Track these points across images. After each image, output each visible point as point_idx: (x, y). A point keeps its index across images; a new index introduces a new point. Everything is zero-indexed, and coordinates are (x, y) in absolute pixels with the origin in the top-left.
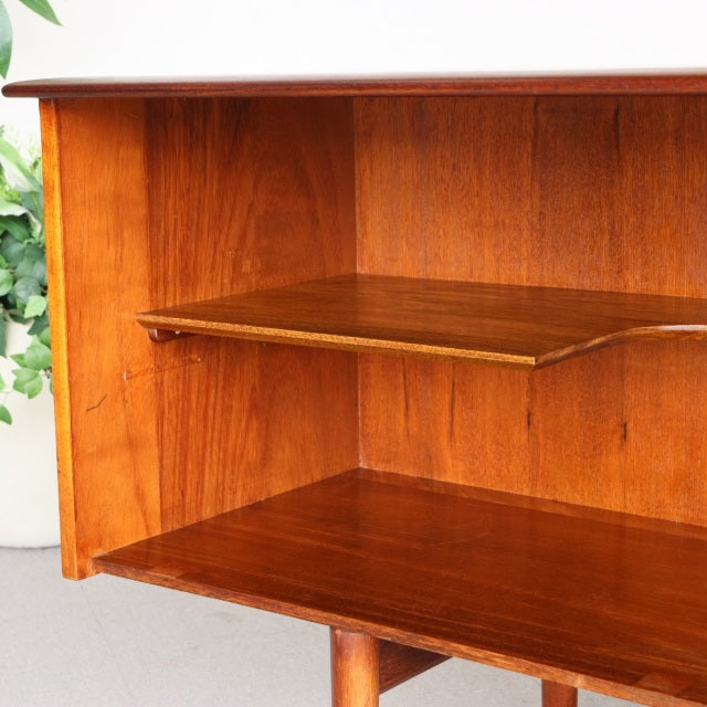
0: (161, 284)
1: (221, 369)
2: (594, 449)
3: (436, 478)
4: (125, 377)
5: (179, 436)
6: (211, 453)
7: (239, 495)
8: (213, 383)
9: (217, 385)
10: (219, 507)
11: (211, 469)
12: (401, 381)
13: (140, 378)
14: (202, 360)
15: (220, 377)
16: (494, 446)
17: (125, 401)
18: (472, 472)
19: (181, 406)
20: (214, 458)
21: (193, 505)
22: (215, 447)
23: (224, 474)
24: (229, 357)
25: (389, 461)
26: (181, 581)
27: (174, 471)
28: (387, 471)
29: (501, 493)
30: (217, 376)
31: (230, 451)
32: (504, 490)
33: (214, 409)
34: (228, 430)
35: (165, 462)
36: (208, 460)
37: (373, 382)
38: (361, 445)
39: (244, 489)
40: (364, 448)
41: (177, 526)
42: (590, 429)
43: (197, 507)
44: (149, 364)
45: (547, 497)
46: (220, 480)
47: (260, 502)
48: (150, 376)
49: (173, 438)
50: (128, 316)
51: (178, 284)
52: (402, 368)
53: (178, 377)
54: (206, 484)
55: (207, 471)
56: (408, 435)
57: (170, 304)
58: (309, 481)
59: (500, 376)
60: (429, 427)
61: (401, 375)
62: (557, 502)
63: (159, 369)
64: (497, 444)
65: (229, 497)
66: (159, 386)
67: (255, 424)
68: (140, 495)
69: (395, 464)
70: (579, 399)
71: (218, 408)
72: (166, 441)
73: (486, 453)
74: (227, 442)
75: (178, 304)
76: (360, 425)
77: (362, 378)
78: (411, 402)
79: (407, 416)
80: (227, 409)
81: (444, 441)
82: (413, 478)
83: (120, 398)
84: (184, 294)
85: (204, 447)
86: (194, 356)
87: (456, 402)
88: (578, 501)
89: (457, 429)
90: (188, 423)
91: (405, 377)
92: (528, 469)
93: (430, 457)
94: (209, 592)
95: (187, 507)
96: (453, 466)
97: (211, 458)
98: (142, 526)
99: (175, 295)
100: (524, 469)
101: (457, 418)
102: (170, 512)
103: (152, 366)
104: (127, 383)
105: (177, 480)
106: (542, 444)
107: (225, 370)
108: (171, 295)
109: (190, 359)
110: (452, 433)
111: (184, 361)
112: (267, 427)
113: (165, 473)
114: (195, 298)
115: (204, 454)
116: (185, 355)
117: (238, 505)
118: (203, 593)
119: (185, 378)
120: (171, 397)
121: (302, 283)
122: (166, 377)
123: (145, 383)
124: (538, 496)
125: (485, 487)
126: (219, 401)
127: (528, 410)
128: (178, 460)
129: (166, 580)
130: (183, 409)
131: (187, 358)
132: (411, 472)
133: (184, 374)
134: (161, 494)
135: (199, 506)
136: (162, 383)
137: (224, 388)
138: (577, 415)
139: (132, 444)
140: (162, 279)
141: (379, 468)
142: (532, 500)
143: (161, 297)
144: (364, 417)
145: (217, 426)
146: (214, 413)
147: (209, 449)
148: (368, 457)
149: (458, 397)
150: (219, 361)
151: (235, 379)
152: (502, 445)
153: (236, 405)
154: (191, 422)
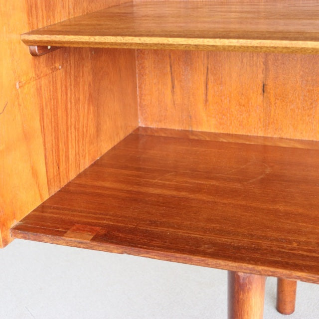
0: (34, 9)
1: (73, 73)
2: (311, 104)
3: (195, 129)
4: (18, 86)
5: (53, 125)
6: (71, 134)
7: (87, 158)
8: (68, 84)
9: (71, 85)
10: (78, 169)
11: (72, 145)
12: (169, 69)
13: (27, 86)
14: (62, 67)
15: (72, 79)
16: (238, 107)
17: (19, 105)
18: (221, 124)
19: (52, 103)
20: (73, 136)
21: (64, 172)
22: (73, 129)
23: (79, 146)
24: (76, 63)
25: (160, 121)
26: (95, 243)
27: (52, 151)
28: (159, 127)
29: (242, 135)
30: (71, 78)
31: (81, 129)
32: (244, 134)
33: (71, 102)
34: (79, 116)
35: (46, 146)
36: (70, 138)
37: (147, 72)
38: (139, 113)
39: (89, 154)
40: (142, 115)
41: (57, 189)
42: (309, 91)
43: (66, 173)
44: (32, 74)
45: (276, 136)
46: (77, 151)
47: (98, 160)
48: (33, 83)
49: (50, 127)
50: (15, 37)
51: (44, 10)
52: (169, 61)
53: (49, 82)
54: (70, 156)
55: (70, 146)
56: (174, 104)
57: (40, 26)
58: (119, 141)
59: (242, 62)
60: (189, 98)
61: (168, 66)
62: (282, 138)
63: (38, 77)
64: (240, 105)
65: (82, 161)
66: (39, 90)
67: (92, 108)
68: (35, 173)
69: (165, 123)
70: (301, 73)
71: (73, 101)
72: (46, 131)
73: (232, 112)
74: (79, 124)
75: (45, 25)
76: (138, 100)
77: (140, 70)
78: (176, 82)
79: (173, 92)
80: (77, 100)
81: (201, 106)
82: (178, 130)
83: (16, 103)
84: (48, 17)
85: (67, 130)
86: (57, 65)
87: (210, 81)
88: (298, 137)
89: (210, 98)
90: (57, 115)
91: (171, 67)
92: (262, 120)
93: (191, 117)
94: (122, 250)
95: (61, 174)
96: (207, 121)
97: (71, 137)
98: (38, 195)
99: (43, 19)
100: (259, 119)
101: (210, 91)
102: (52, 181)
103: (34, 75)
104: (19, 90)
105: (54, 157)
106: (273, 103)
107: (74, 74)
108: (40, 18)
109: (55, 67)
110: (206, 101)
111: (52, 69)
112: (98, 110)
113: (47, 154)
114: (55, 20)
115: (67, 135)
116: (52, 64)
117: (87, 166)
118: (116, 251)
119: (53, 82)
120: (47, 97)
121: (109, 7)
122: (43, 82)
123: (31, 88)
124: (269, 135)
125: (231, 133)
126: (73, 96)
127: (263, 82)
128: (54, 142)
129: (82, 243)
130: (54, 105)
131: (53, 67)
132: (177, 127)
133: (53, 80)
134: (47, 169)
135: (68, 172)
136: (41, 87)
137: (75, 87)
138: (299, 83)
139: (27, 137)
140: (34, 6)
141: (154, 126)
142: (265, 138)
143: (35, 20)
144: (141, 95)
145: (73, 114)
146: (71, 104)
147: (70, 131)
148: (145, 119)
149: (211, 78)
150: (71, 67)
151: (80, 79)
152: (244, 106)
153: (82, 97)
154: (59, 114)
